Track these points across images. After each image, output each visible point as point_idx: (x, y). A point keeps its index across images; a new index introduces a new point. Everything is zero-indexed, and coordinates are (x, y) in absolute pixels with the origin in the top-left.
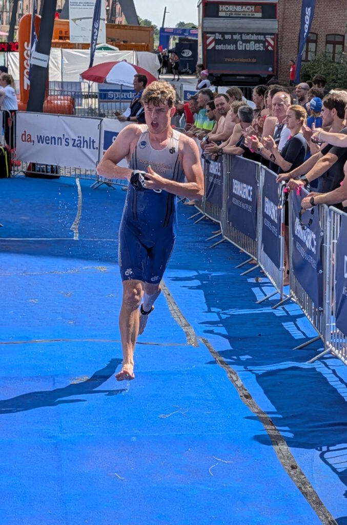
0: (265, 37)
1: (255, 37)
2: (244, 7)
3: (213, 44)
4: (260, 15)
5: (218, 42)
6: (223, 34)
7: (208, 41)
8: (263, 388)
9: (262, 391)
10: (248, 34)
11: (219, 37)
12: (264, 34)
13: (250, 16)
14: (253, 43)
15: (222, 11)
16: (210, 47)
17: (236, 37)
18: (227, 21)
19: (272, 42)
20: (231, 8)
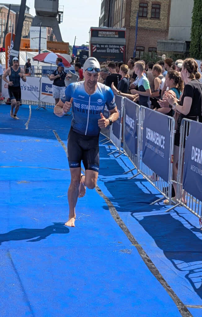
0: (119, 47)
1: (115, 47)
2: (110, 32)
3: (96, 50)
4: (117, 36)
5: (98, 48)
6: (100, 45)
7: (93, 48)
8: (107, 187)
9: (107, 189)
10: (112, 45)
11: (98, 46)
12: (119, 45)
13: (113, 37)
14: (114, 49)
15: (100, 34)
16: (94, 51)
17: (106, 46)
18: (102, 38)
19: (123, 49)
20: (104, 33)
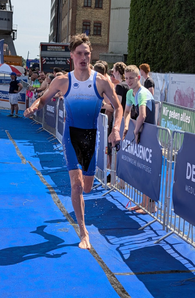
0: (66, 59)
1: (62, 59)
2: (58, 47)
3: (45, 62)
4: (64, 50)
5: (47, 61)
6: (49, 58)
7: (43, 61)
10: (59, 58)
11: (47, 59)
12: (66, 58)
13: (60, 50)
14: (62, 61)
15: (49, 48)
16: (44, 63)
17: (54, 59)
18: (51, 52)
19: (69, 61)
20: (52, 47)
